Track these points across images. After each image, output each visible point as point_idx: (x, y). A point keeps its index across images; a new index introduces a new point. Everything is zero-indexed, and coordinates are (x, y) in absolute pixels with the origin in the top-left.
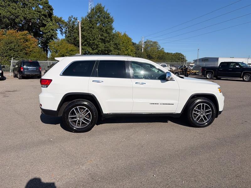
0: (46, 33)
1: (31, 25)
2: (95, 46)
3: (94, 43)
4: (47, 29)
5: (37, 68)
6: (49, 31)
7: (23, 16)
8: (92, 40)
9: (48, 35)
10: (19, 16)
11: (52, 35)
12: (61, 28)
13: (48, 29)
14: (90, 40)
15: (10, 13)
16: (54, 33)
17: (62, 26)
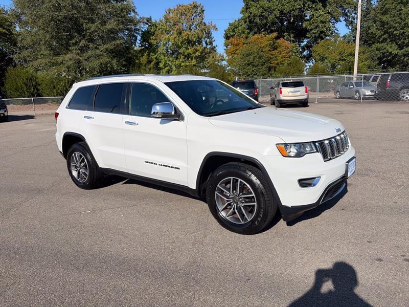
0: (311, 30)
1: (293, 21)
2: (405, 39)
3: (404, 33)
4: (313, 23)
5: (250, 90)
6: (318, 26)
7: (279, 10)
8: (398, 28)
9: (314, 33)
10: (274, 10)
11: (322, 32)
12: (346, 15)
13: (316, 23)
14: (396, 30)
15: (263, 8)
16: (325, 26)
17: (348, 11)
